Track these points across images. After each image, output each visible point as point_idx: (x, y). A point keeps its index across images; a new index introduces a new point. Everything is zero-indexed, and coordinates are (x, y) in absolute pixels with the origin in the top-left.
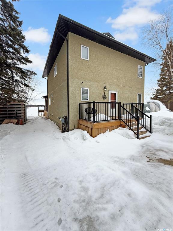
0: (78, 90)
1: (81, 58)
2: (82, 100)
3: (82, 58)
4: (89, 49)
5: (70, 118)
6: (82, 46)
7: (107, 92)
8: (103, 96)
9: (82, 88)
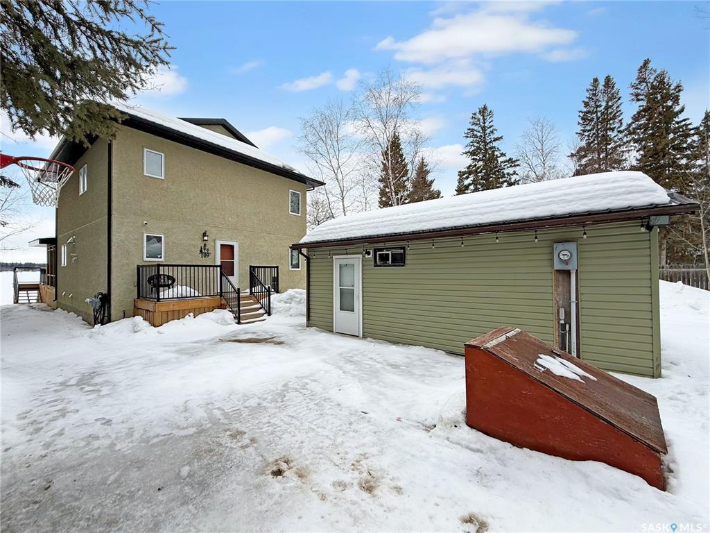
0: (135, 239)
1: (143, 173)
2: (145, 259)
3: (145, 174)
4: (165, 157)
5: (113, 297)
6: (145, 150)
7: (212, 244)
8: (201, 251)
9: (145, 235)
